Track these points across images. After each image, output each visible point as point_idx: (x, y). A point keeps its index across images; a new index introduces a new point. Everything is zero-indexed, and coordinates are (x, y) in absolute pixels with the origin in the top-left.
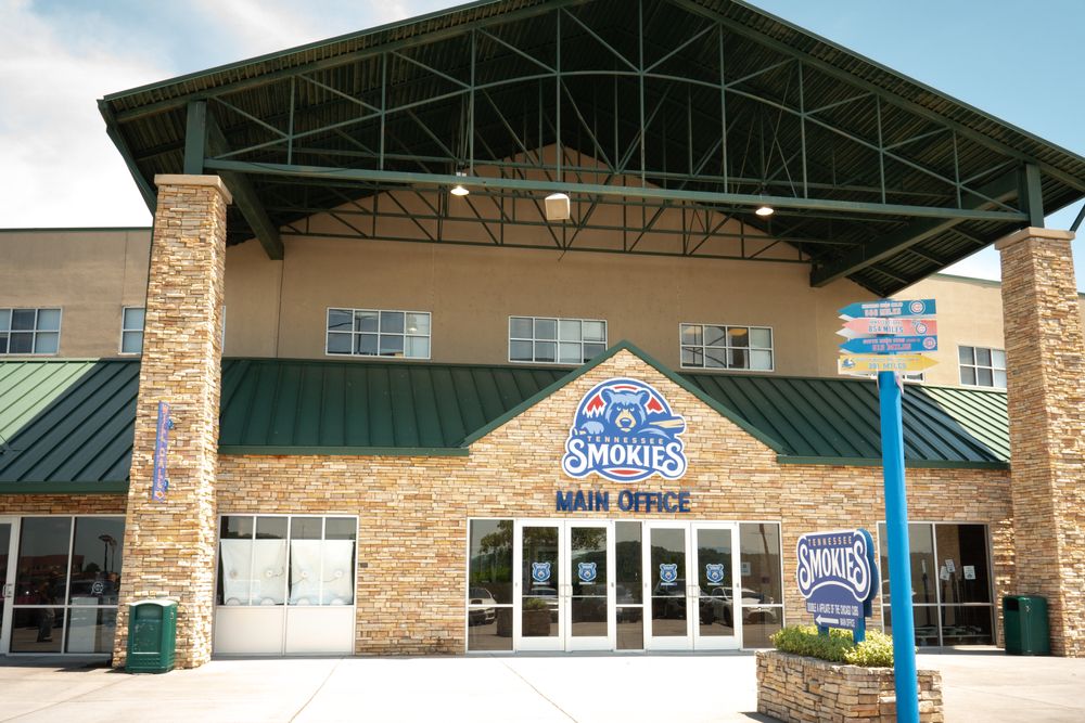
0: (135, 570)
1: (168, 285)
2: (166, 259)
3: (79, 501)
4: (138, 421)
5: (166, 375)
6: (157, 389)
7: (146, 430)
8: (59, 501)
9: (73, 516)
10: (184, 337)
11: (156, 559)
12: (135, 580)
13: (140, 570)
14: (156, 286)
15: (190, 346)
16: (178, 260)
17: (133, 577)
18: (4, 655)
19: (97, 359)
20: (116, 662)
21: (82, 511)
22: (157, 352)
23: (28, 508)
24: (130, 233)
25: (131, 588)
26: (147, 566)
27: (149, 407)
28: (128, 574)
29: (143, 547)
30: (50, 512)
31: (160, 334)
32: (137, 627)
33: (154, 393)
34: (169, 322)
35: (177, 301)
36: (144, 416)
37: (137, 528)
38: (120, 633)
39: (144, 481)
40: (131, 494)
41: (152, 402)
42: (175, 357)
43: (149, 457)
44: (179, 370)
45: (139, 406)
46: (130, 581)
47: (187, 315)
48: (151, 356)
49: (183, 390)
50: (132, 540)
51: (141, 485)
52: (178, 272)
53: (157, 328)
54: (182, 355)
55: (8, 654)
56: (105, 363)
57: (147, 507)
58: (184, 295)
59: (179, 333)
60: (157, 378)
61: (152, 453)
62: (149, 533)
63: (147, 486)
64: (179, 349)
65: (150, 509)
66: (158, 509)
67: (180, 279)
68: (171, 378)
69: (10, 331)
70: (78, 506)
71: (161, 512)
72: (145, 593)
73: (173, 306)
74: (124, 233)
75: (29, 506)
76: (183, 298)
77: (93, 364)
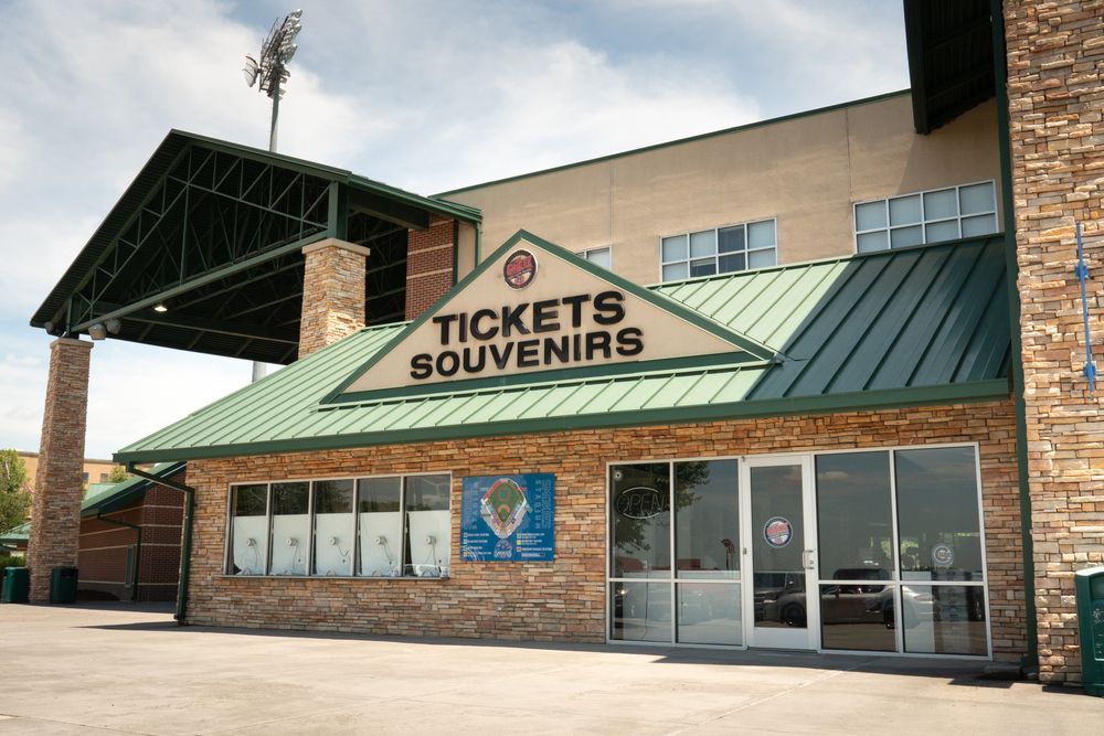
0: (1057, 517)
1: (1042, 51)
2: (1030, 12)
3: (897, 427)
4: (1023, 273)
5: (1062, 193)
6: (1049, 217)
7: (1040, 285)
8: (867, 428)
9: (891, 450)
10: (1084, 128)
11: (1092, 498)
12: (1058, 535)
13: (1065, 516)
14: (1020, 57)
15: (1096, 140)
16: (1051, 9)
17: (1055, 529)
18: (814, 652)
19: (850, 256)
20: (1047, 673)
21: (904, 441)
22: (1038, 160)
23: (824, 441)
24: (850, 109)
25: (1053, 548)
26: (1077, 511)
27: (1039, 248)
28: (1046, 525)
29: (1064, 479)
30: (856, 445)
31: (1039, 128)
32: (1097, 614)
33: (1045, 224)
34: (1052, 107)
35: (1061, 73)
36: (1032, 263)
37: (1048, 447)
38: (1046, 624)
39: (1048, 369)
40: (1030, 392)
41: (1043, 239)
42: (1072, 162)
43: (1052, 329)
44: (1085, 182)
45: (1021, 249)
46: (1049, 536)
47: (1084, 90)
48: (1031, 165)
49: (1095, 214)
50: (1044, 466)
51: (1045, 377)
52: (1056, 28)
53: (1033, 121)
54: (1085, 157)
55: (820, 651)
56: (861, 260)
57: (1060, 411)
58: (1070, 60)
59: (1075, 122)
60: (1045, 200)
61: (1056, 321)
62: (1072, 454)
63: (1056, 377)
64: (1076, 148)
65: (1068, 414)
66: (1083, 413)
67: (1060, 37)
68: (1070, 196)
69: (717, 255)
70: (896, 434)
71: (1087, 419)
72: (1082, 556)
73: (1054, 81)
74: (842, 111)
75: (824, 438)
76: (1071, 66)
77: (846, 264)
